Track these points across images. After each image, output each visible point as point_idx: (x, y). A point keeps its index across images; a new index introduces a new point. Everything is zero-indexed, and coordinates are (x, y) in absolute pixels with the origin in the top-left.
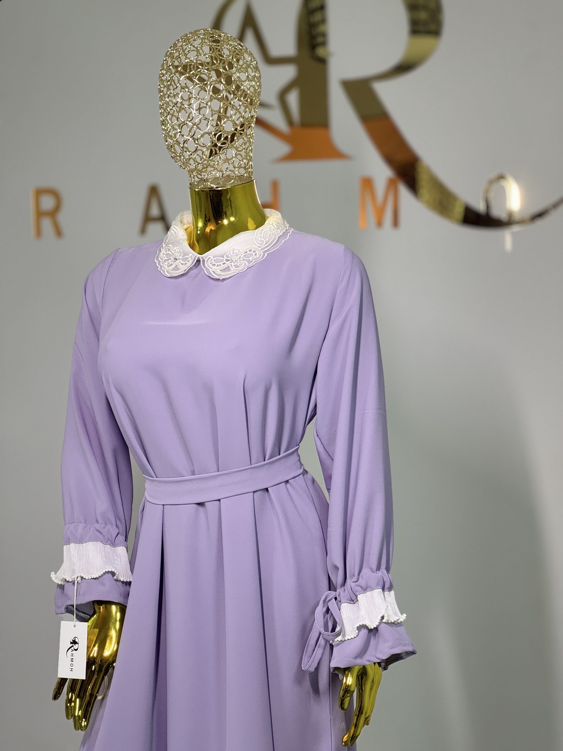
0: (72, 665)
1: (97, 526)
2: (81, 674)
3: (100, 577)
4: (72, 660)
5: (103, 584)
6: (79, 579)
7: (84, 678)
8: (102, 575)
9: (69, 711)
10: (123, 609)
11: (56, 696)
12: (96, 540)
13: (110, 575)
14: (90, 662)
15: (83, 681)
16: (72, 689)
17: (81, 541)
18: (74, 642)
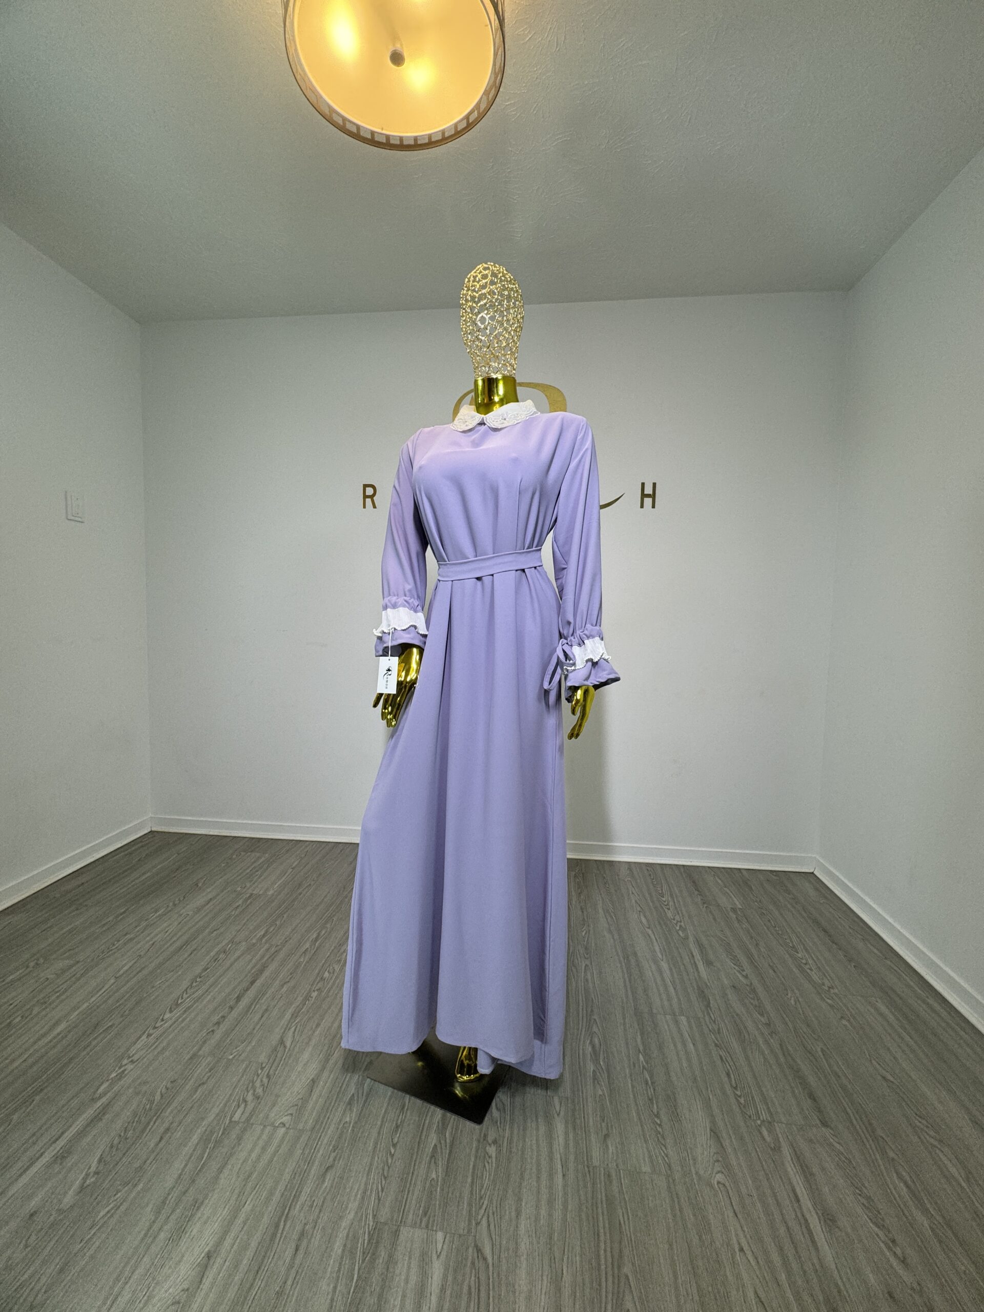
0: (387, 685)
1: (406, 598)
2: (393, 690)
3: (407, 629)
4: (387, 681)
5: (409, 633)
6: (393, 630)
7: (395, 693)
8: (409, 628)
9: (384, 716)
10: (421, 651)
11: (375, 706)
12: (404, 606)
13: (413, 628)
14: (399, 684)
15: (394, 695)
16: (386, 701)
17: (394, 606)
18: (389, 670)
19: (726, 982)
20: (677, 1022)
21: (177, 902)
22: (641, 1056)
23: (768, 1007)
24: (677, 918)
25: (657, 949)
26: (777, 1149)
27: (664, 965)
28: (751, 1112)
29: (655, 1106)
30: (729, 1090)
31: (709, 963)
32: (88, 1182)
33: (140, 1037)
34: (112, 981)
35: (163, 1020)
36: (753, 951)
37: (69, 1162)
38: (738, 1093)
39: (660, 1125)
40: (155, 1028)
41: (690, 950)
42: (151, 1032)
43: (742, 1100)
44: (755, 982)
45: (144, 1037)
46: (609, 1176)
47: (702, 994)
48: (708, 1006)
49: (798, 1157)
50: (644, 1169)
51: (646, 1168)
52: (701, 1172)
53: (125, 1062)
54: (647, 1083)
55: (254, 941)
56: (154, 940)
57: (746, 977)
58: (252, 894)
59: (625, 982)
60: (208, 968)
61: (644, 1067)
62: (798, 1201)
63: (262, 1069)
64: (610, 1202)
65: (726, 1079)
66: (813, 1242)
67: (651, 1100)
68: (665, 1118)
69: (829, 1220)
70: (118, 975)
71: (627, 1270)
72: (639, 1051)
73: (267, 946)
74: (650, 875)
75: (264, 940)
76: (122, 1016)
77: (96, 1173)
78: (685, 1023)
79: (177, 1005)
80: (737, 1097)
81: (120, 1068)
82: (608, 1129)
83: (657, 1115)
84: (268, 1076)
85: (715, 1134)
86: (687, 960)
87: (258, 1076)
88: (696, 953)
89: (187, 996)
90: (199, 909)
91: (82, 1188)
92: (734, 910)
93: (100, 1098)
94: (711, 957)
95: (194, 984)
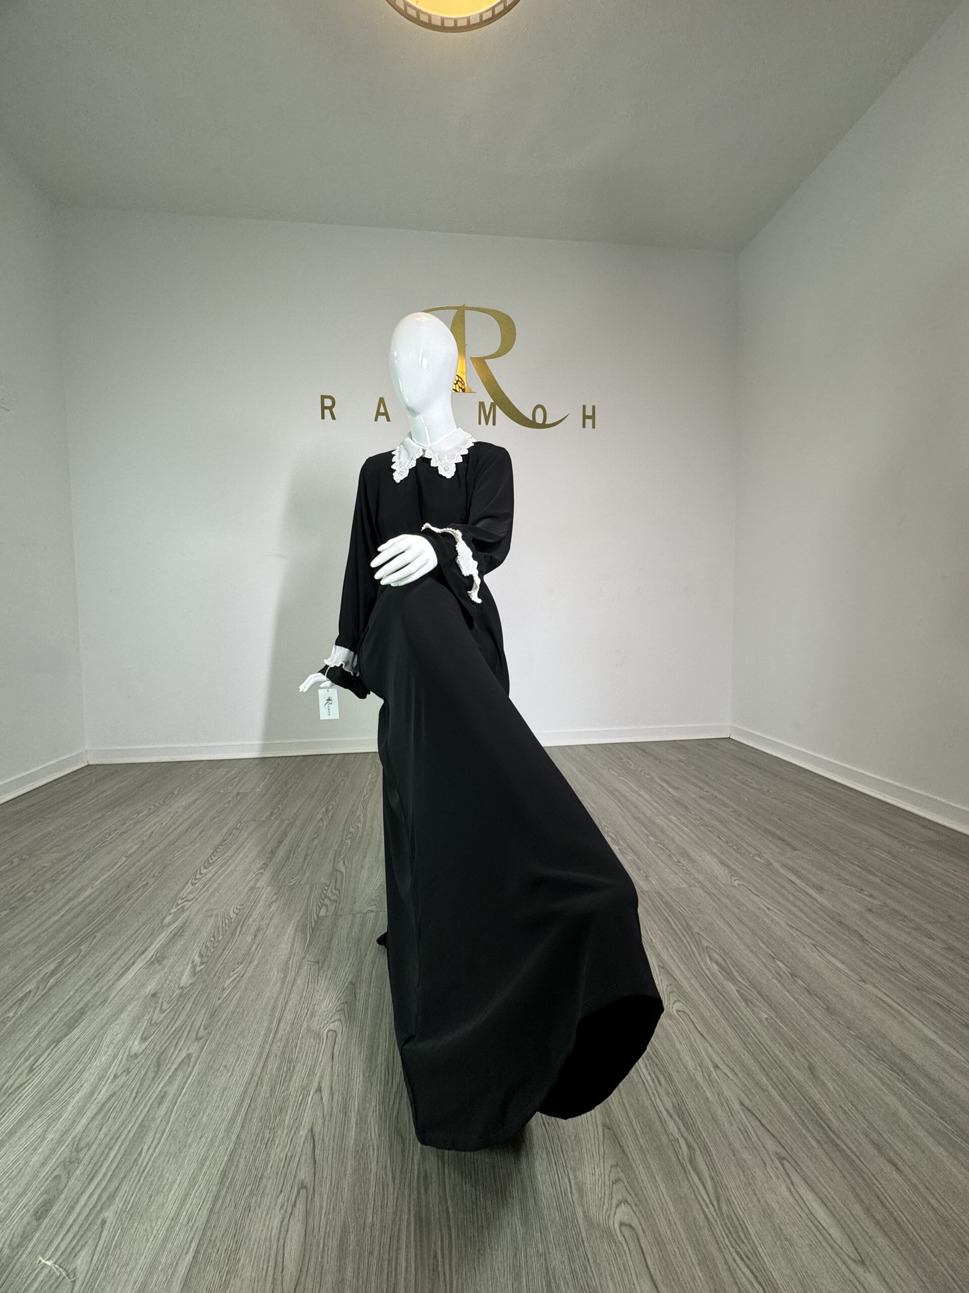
19: (694, 796)
20: (669, 820)
21: (157, 805)
22: (650, 838)
23: (729, 803)
24: (640, 769)
25: (633, 786)
26: (769, 865)
27: (642, 793)
28: (743, 851)
29: (675, 859)
30: (724, 845)
31: (676, 788)
32: (198, 969)
33: (185, 886)
34: (124, 859)
35: (201, 874)
36: (707, 779)
37: (168, 962)
38: (730, 844)
39: (683, 866)
40: (196, 879)
41: (659, 784)
42: (194, 881)
43: (735, 847)
44: (715, 793)
45: (189, 884)
46: (660, 893)
47: (679, 803)
48: (687, 808)
49: (785, 866)
50: (683, 887)
51: (685, 886)
52: (724, 882)
53: (180, 902)
54: (663, 849)
55: (263, 819)
56: (152, 829)
57: (707, 791)
58: (238, 794)
59: (617, 805)
60: (225, 840)
61: (656, 842)
62: (794, 883)
63: (328, 886)
64: (667, 905)
65: (718, 840)
66: (813, 898)
67: (670, 856)
68: (685, 863)
69: (819, 889)
70: (128, 854)
71: (696, 930)
72: (648, 836)
73: (278, 822)
74: (605, 750)
75: (272, 818)
76: (154, 877)
77: (202, 964)
78: (674, 817)
79: (210, 864)
80: (731, 847)
81: (178, 905)
82: (645, 873)
83: (679, 862)
84: (336, 889)
85: (723, 864)
86: (658, 788)
87: (327, 890)
88: (664, 784)
89: (215, 858)
90: (187, 807)
91: (194, 973)
92: (681, 761)
93: (169, 924)
94: (676, 785)
95: (218, 850)
